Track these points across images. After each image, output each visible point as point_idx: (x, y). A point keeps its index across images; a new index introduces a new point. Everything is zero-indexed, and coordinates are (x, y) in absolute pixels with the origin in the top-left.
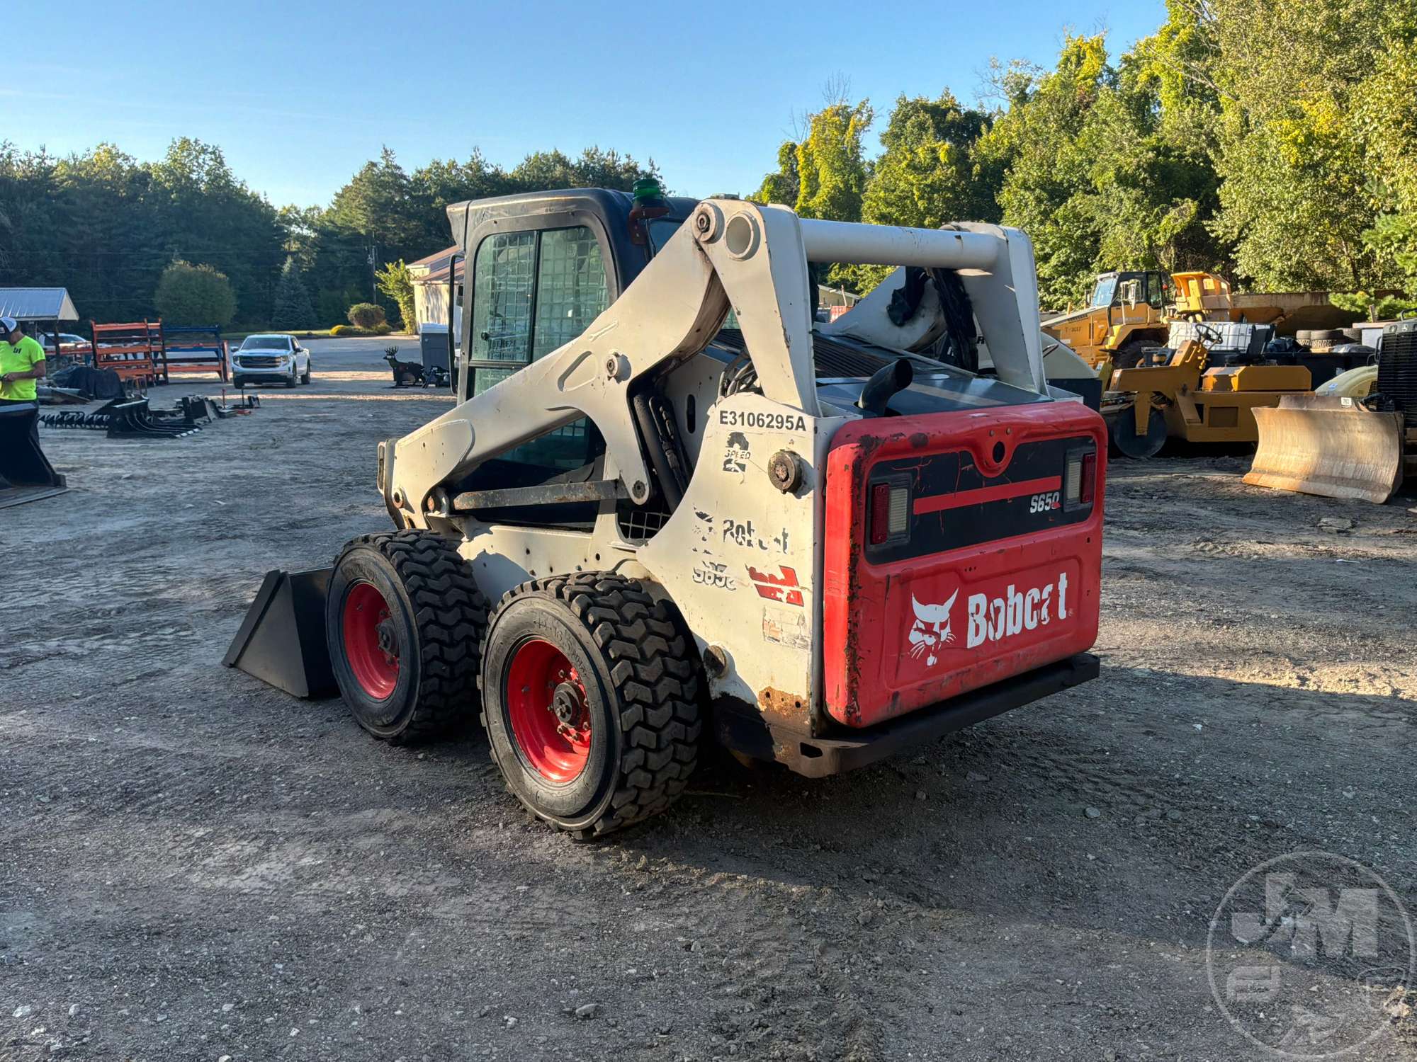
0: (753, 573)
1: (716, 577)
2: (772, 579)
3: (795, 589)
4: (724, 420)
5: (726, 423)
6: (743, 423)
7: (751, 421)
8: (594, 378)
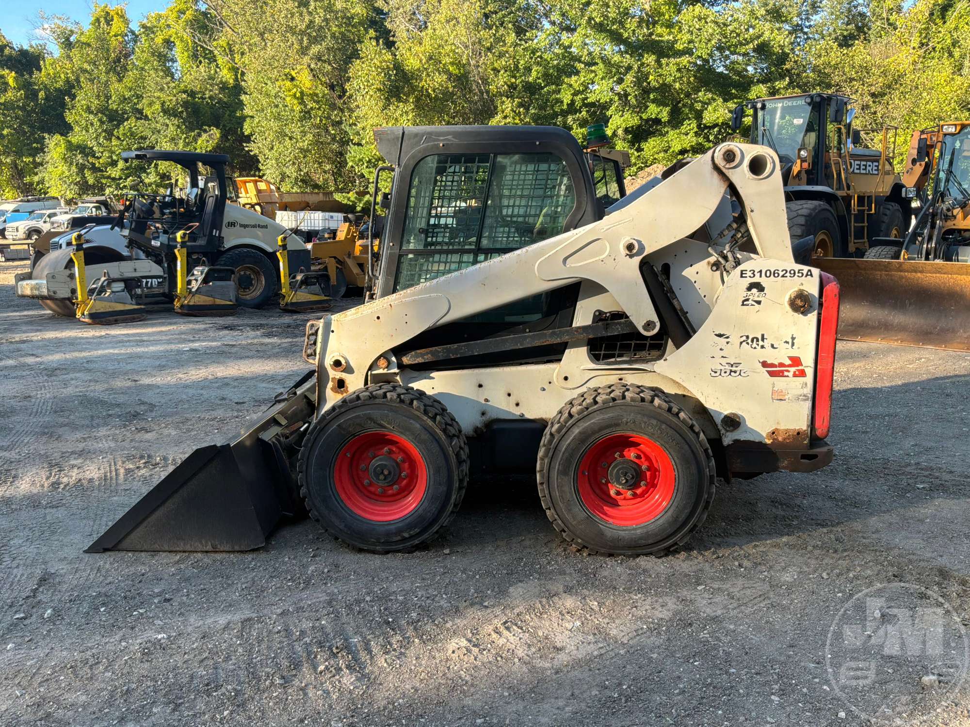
0: (765, 364)
1: (731, 371)
2: (781, 365)
3: (800, 368)
4: (744, 275)
5: (746, 277)
6: (761, 276)
7: (768, 274)
8: (604, 256)
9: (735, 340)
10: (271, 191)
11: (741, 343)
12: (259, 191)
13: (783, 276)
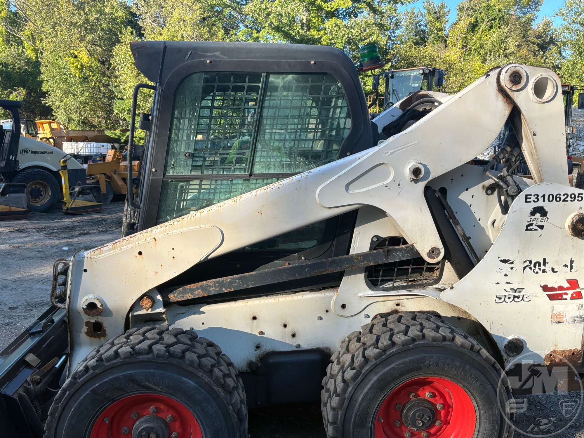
0: (545, 288)
1: (514, 296)
2: (561, 288)
3: (577, 290)
4: (528, 200)
5: (530, 202)
6: (544, 201)
7: (551, 199)
8: (388, 181)
9: (519, 265)
10: (61, 129)
11: (525, 268)
12: (52, 130)
13: (564, 200)
